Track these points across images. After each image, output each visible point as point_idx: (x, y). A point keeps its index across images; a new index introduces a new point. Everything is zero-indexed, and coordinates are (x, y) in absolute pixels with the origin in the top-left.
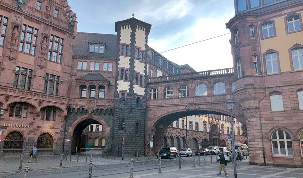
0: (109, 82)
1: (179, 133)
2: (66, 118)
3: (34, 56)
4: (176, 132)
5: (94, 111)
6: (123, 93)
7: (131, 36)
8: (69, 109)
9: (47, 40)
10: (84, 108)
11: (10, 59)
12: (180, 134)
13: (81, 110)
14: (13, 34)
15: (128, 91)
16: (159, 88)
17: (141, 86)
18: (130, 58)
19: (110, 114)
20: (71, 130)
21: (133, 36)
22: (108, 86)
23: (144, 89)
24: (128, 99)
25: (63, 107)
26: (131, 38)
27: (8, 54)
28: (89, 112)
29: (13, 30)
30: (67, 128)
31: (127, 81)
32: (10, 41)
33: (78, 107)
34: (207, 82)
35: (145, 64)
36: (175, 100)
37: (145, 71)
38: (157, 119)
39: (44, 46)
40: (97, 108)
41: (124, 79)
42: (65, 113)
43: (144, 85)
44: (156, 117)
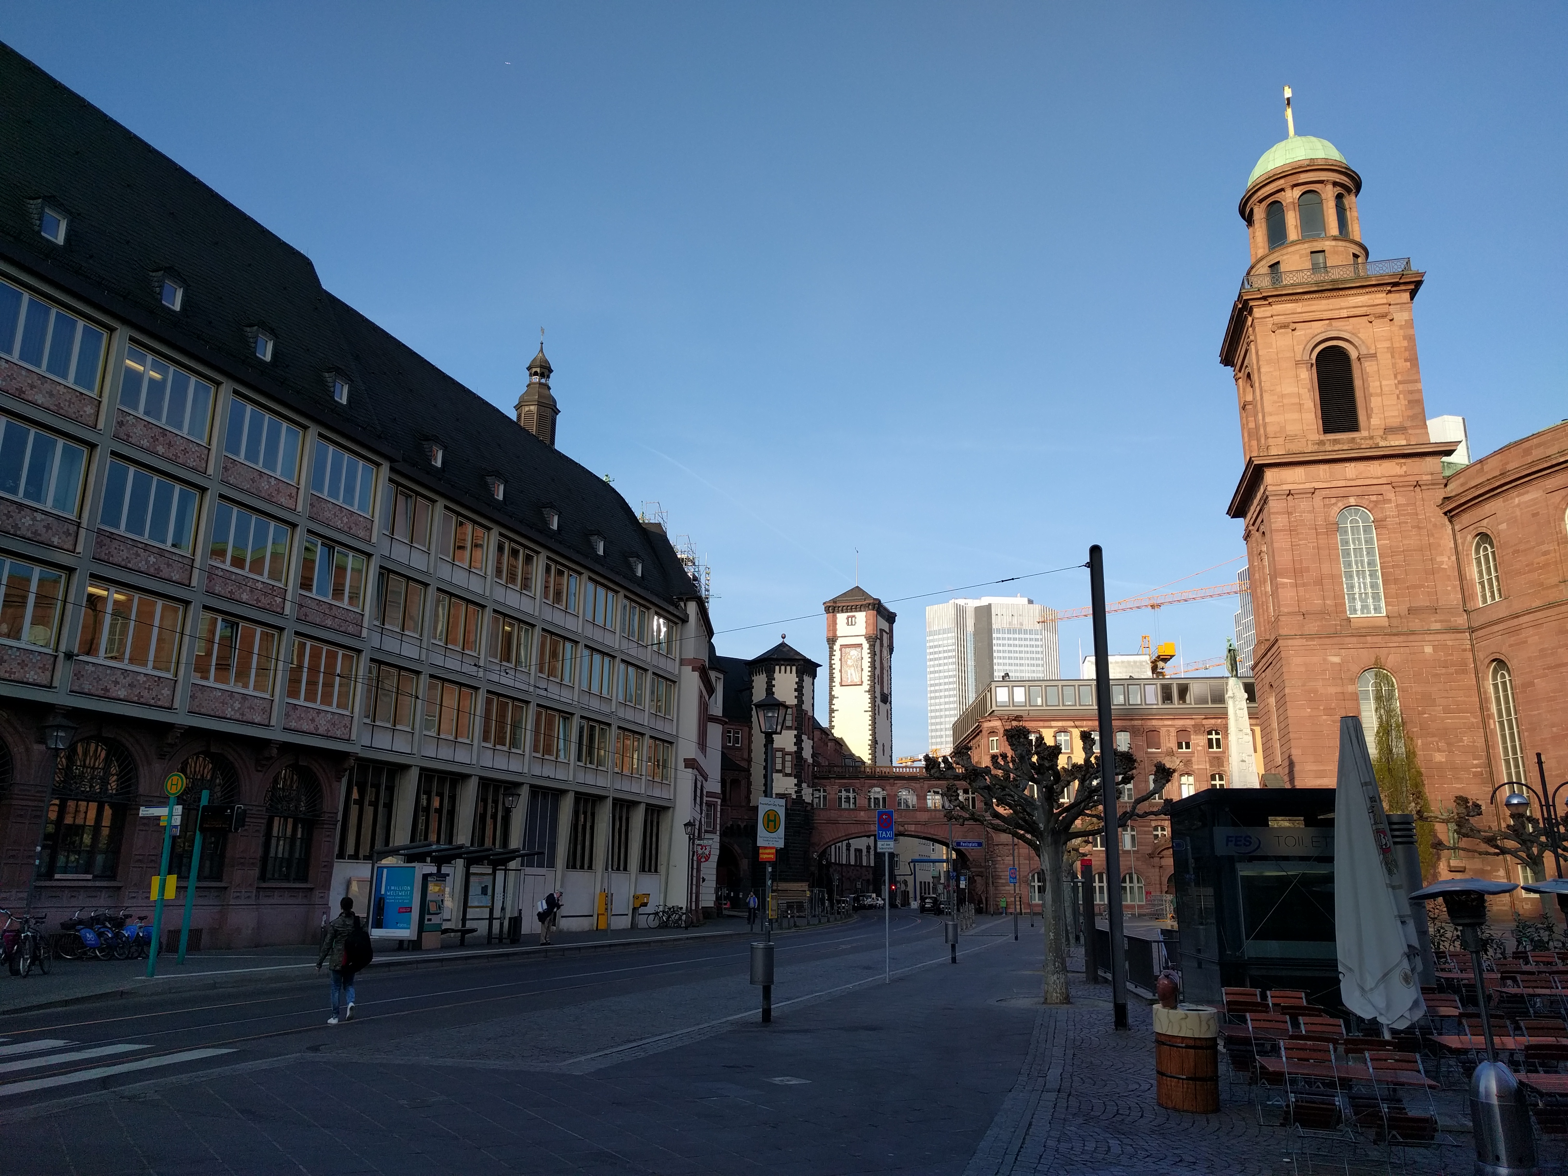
7: (796, 690)
15: (794, 796)
16: (828, 788)
18: (795, 732)
26: (796, 694)
31: (792, 776)
34: (918, 786)
36: (862, 813)
44: (825, 842)
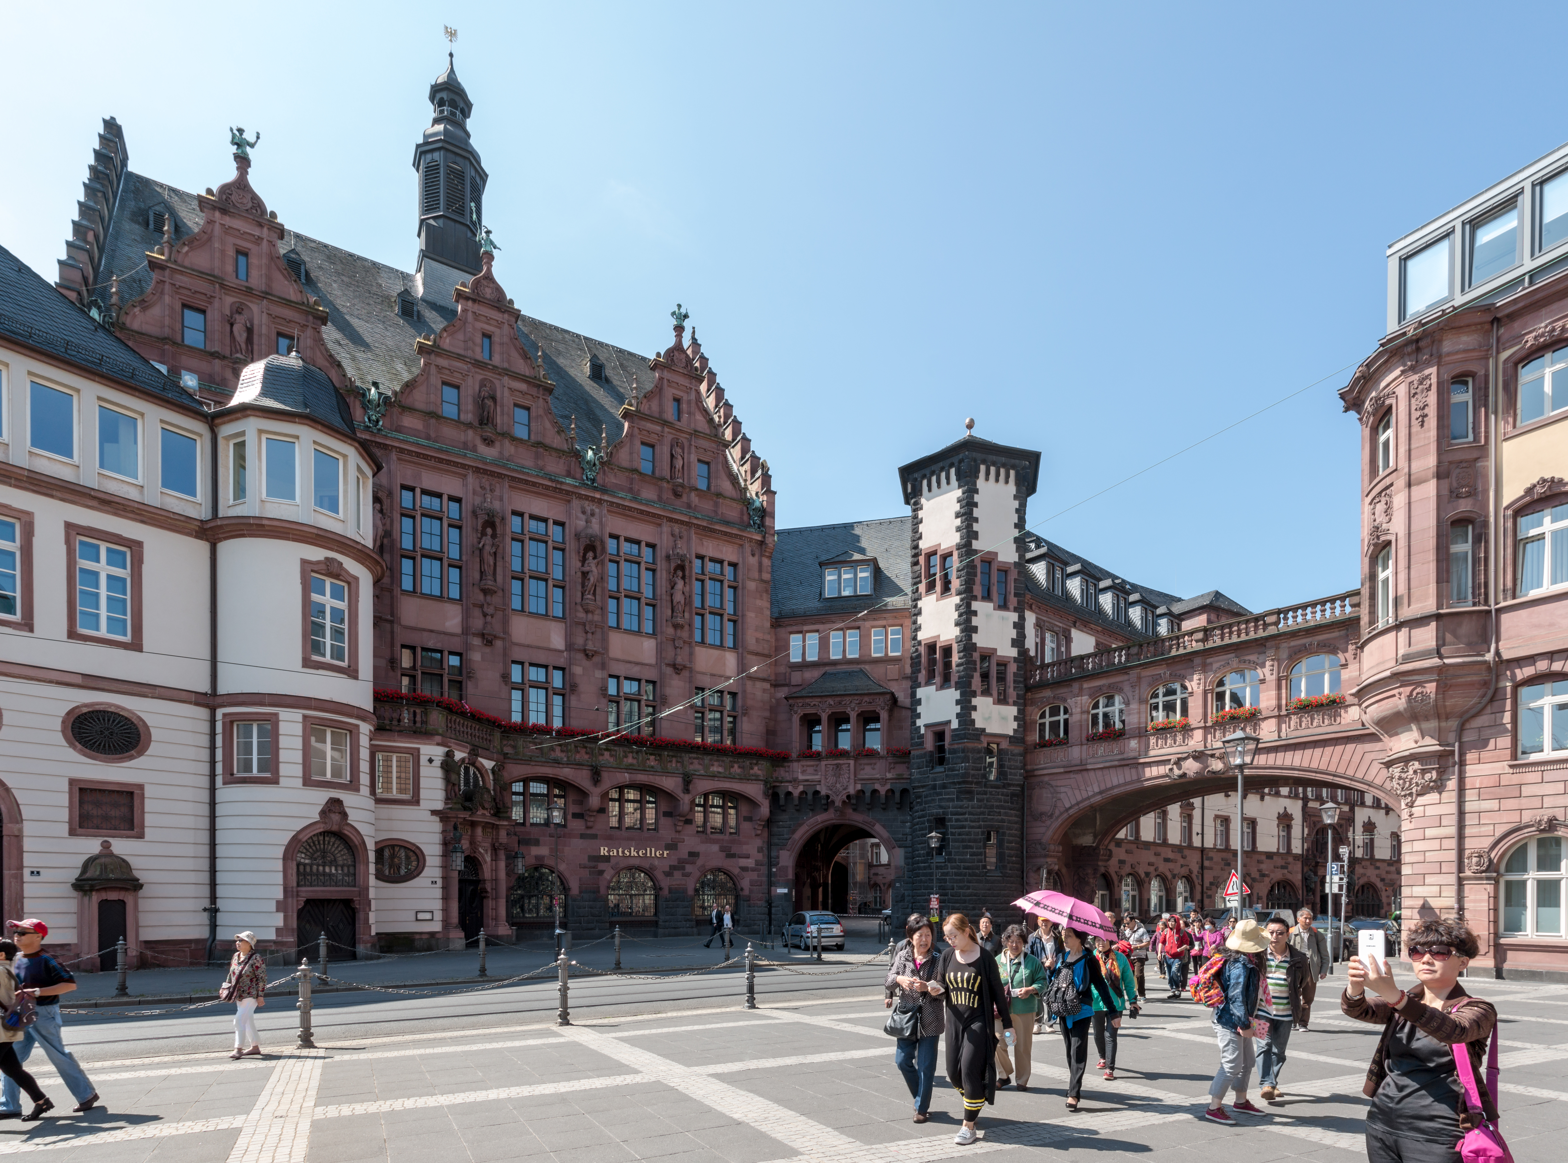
0: (893, 694)
1: (1167, 860)
2: (769, 823)
3: (654, 634)
4: (1153, 859)
5: (848, 797)
6: (939, 732)
8: (774, 796)
9: (683, 578)
10: (818, 788)
11: (588, 655)
12: (1171, 865)
13: (810, 797)
14: (585, 575)
15: (955, 725)
16: (1071, 702)
17: (1002, 700)
18: (958, 599)
19: (901, 806)
20: (787, 859)
22: (891, 712)
23: (1013, 711)
24: (956, 751)
25: (754, 790)
26: (959, 521)
27: (579, 641)
28: (833, 802)
29: (584, 560)
30: (774, 854)
31: (950, 687)
32: (579, 600)
33: (801, 788)
34: (1263, 658)
35: (1014, 617)
36: (1133, 743)
37: (1019, 642)
38: (1065, 815)
39: (678, 597)
40: (859, 787)
41: (938, 679)
42: (765, 810)
43: (1012, 694)
44: (1062, 809)
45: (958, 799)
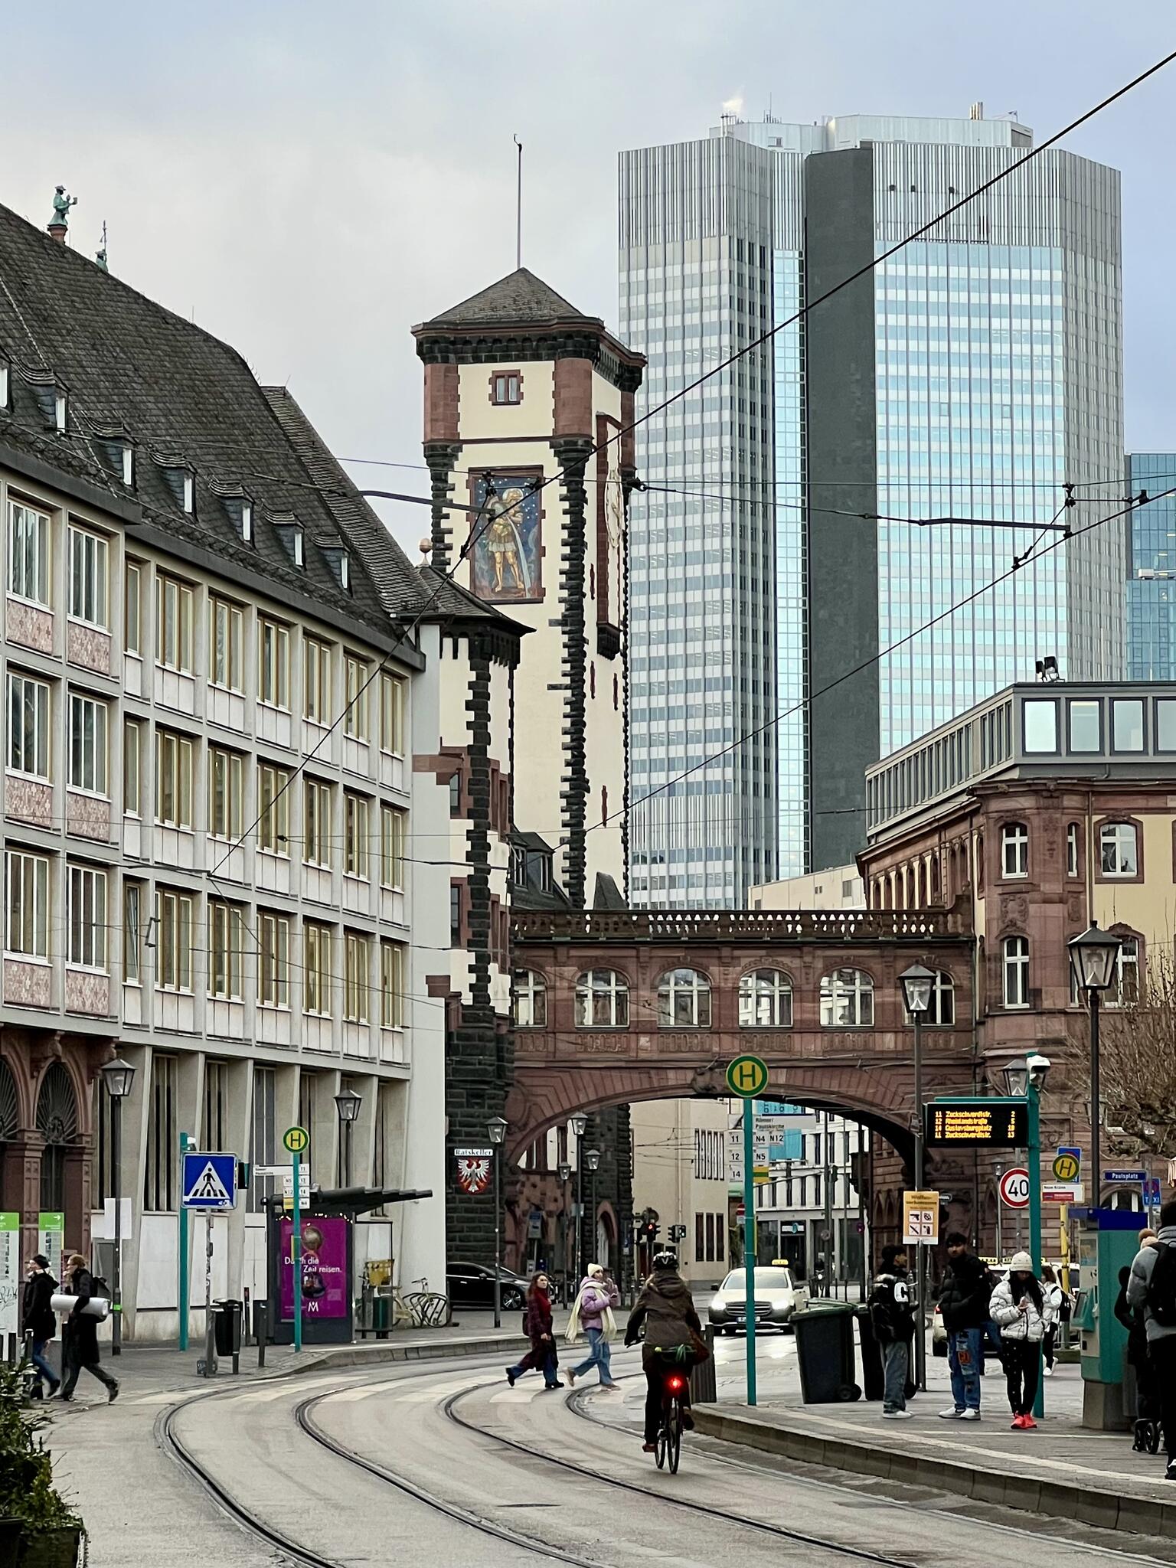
7: (469, 706)
15: (468, 999)
16: (549, 971)
17: (503, 968)
18: (470, 824)
21: (479, 703)
23: (508, 981)
24: (468, 1037)
26: (471, 716)
31: (460, 946)
34: (796, 963)
43: (508, 959)
44: (541, 1119)
45: (470, 1105)
